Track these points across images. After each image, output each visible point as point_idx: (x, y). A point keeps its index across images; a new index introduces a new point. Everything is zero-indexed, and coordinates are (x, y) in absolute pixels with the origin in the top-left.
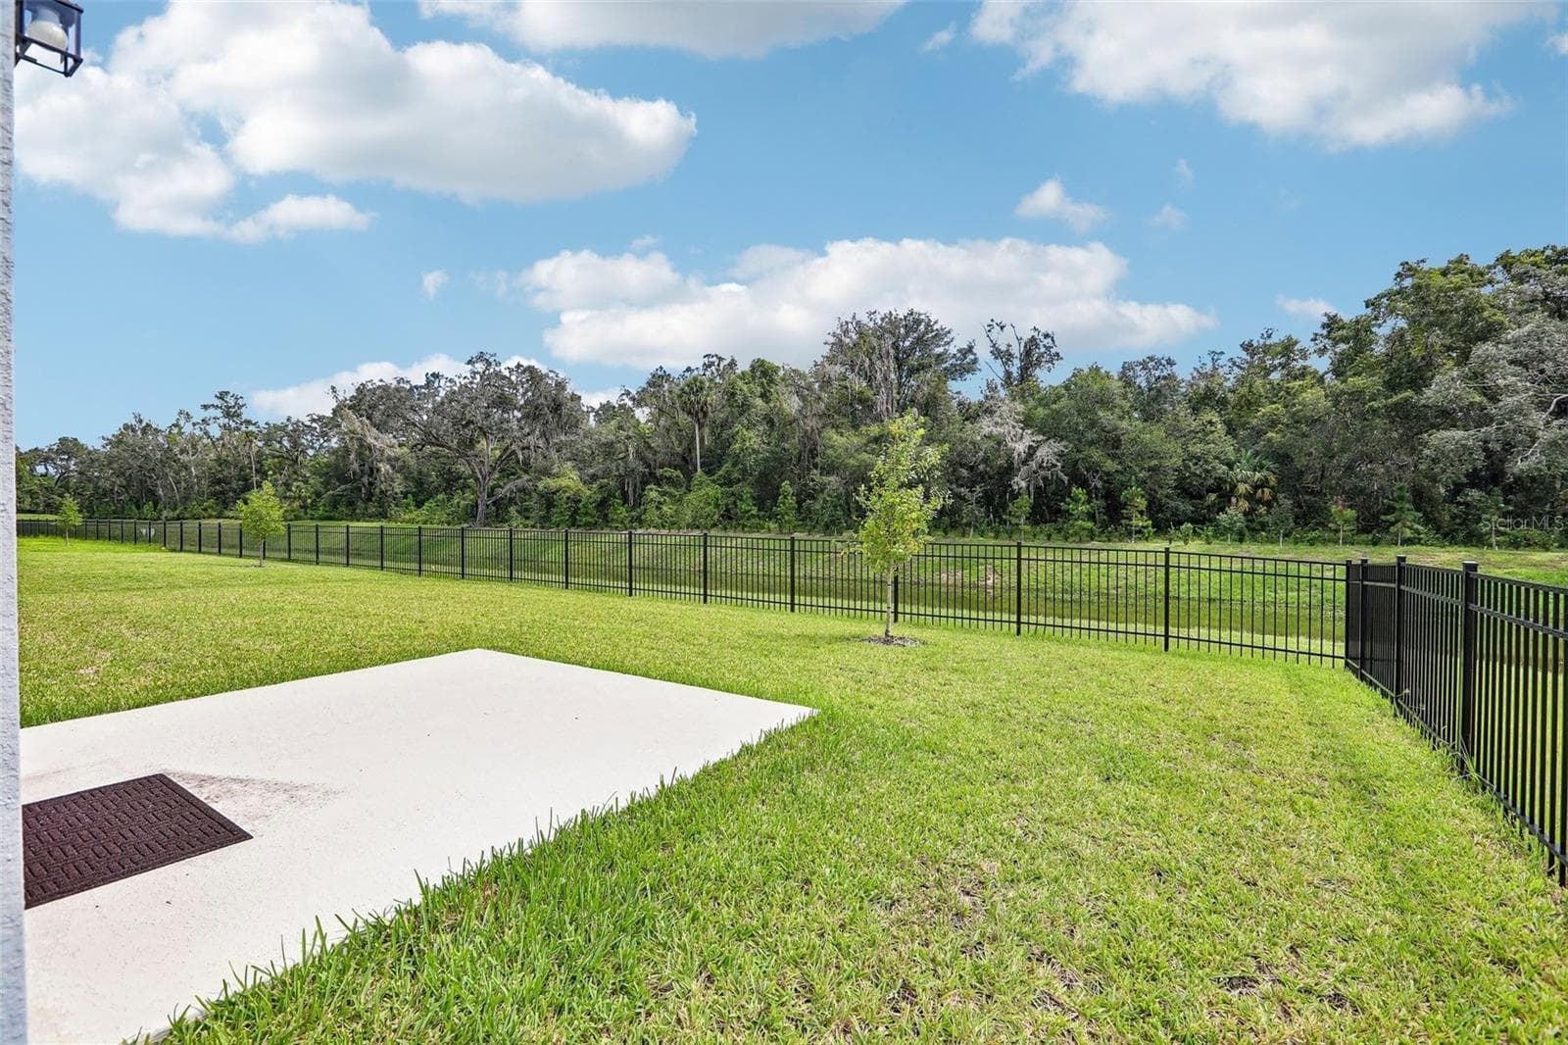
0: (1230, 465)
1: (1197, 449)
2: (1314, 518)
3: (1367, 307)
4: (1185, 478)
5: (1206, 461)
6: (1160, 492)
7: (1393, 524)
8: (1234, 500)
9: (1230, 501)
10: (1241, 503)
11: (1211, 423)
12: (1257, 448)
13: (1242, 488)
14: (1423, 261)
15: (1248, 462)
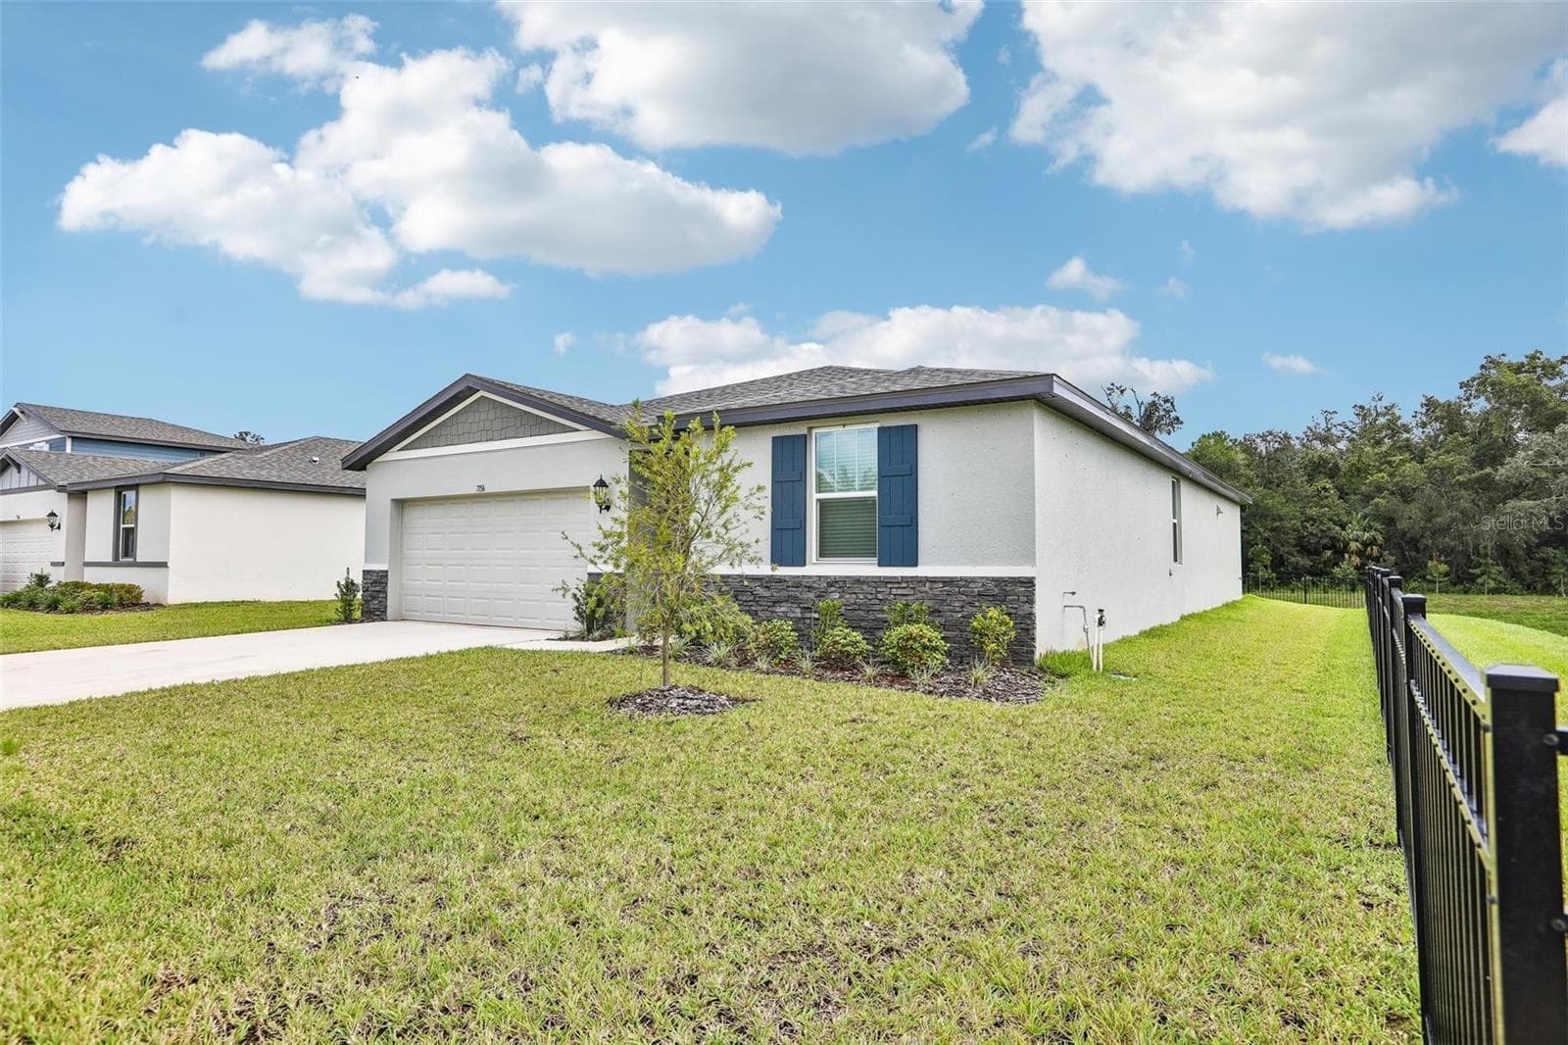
0: (1343, 527)
1: (1313, 512)
2: (1417, 572)
3: (1461, 388)
4: (1304, 537)
5: (1321, 522)
6: (1282, 549)
7: (1479, 576)
8: (1347, 556)
9: (1343, 557)
10: (1353, 559)
11: (1324, 488)
12: (1366, 511)
13: (1353, 546)
14: (1503, 355)
15: (1358, 523)
